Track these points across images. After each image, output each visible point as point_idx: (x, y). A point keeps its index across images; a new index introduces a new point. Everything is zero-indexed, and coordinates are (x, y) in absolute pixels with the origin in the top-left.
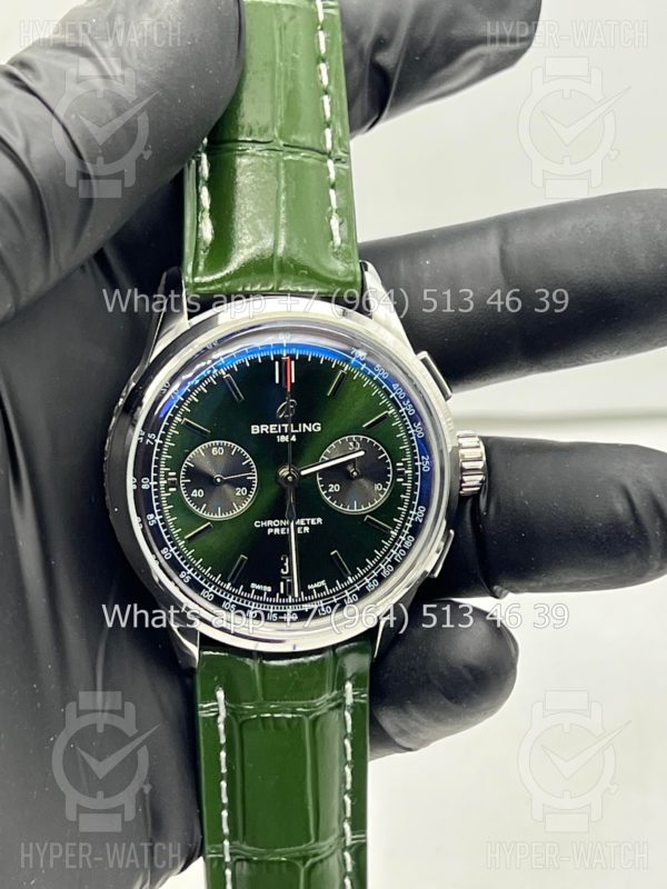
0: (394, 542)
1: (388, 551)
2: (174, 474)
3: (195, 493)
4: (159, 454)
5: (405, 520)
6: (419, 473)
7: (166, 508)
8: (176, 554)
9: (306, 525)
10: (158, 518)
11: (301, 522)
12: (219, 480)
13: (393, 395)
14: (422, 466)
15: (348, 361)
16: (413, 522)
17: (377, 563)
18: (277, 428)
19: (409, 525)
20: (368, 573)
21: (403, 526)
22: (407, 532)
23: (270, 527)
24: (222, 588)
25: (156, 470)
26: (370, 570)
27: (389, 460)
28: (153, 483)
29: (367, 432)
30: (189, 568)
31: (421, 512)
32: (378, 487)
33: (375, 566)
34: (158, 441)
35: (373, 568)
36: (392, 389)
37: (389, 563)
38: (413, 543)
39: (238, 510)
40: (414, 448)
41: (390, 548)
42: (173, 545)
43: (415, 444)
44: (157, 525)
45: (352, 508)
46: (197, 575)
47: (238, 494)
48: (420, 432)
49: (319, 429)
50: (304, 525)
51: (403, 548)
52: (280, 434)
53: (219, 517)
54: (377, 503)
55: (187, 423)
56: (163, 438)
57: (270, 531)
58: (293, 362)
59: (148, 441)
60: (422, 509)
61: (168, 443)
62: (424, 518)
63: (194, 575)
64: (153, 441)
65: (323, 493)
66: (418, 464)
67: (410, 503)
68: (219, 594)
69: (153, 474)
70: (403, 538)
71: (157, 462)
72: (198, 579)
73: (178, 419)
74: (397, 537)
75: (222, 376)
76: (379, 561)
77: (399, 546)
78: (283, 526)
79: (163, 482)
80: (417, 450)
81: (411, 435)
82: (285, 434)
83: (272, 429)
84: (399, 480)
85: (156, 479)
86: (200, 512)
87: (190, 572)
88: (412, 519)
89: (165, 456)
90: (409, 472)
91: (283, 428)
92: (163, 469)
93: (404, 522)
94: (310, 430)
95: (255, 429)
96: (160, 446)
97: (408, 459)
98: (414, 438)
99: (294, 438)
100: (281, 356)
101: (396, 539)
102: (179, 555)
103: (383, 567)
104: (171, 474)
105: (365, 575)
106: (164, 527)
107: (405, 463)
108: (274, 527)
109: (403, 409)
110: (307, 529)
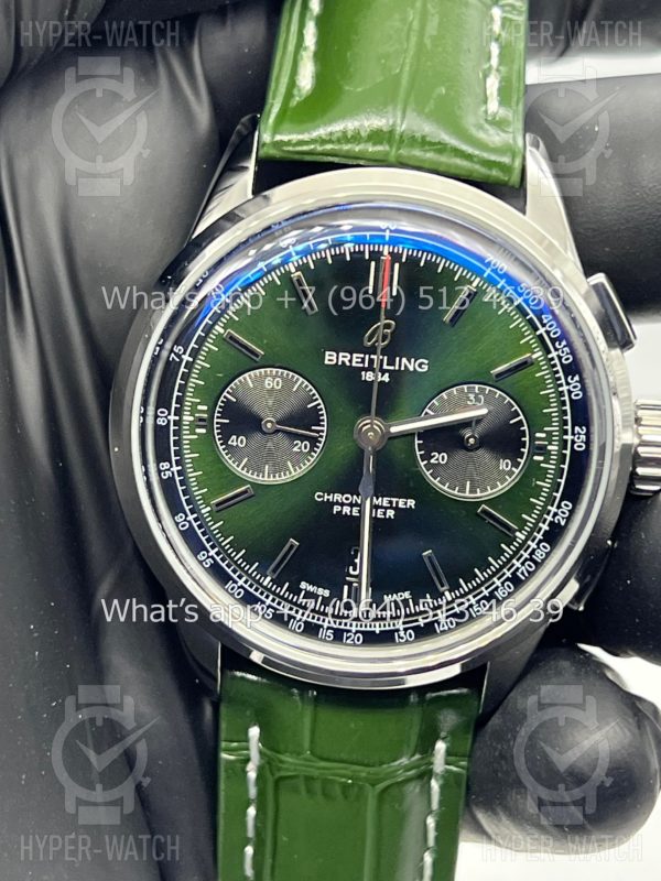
0: (518, 549)
1: (509, 560)
2: (205, 408)
3: (233, 441)
4: (186, 377)
5: (541, 519)
6: (568, 452)
7: (188, 456)
8: (195, 525)
9: (391, 508)
10: (175, 469)
11: (385, 502)
12: (269, 425)
13: (542, 331)
14: (573, 442)
15: (479, 273)
16: (551, 524)
17: (491, 577)
18: (363, 361)
19: (545, 527)
20: (475, 589)
21: (536, 528)
22: (540, 536)
23: (337, 503)
24: (258, 582)
25: (180, 400)
26: (479, 586)
27: (525, 428)
28: (172, 418)
29: (498, 381)
30: (213, 547)
31: (565, 509)
32: (505, 465)
33: (487, 580)
34: (186, 358)
35: (483, 583)
36: (541, 320)
37: (508, 579)
38: (548, 554)
39: (294, 473)
40: (565, 413)
41: (512, 557)
42: (192, 512)
43: (568, 408)
44: (172, 479)
45: (462, 490)
46: (223, 560)
47: (296, 449)
48: (576, 391)
49: (426, 368)
50: (388, 506)
51: (532, 560)
52: (366, 370)
53: (266, 478)
54: (502, 488)
55: (232, 338)
56: (195, 353)
57: (336, 509)
58: (397, 266)
59: (173, 355)
60: (567, 506)
61: (201, 363)
62: (568, 519)
63: (218, 559)
64: (179, 356)
65: (422, 464)
66: (569, 437)
67: (550, 494)
68: (252, 590)
69: (174, 405)
70: (533, 545)
71: (183, 389)
72: (224, 565)
73: (219, 329)
74: (525, 541)
75: (290, 273)
76: (494, 574)
77: (526, 555)
78: (356, 505)
79: (187, 418)
80: (569, 417)
81: (561, 394)
82: (373, 370)
83: (356, 360)
84: (536, 458)
85: (178, 412)
86: (239, 469)
87: (212, 553)
88: (549, 518)
89: (194, 381)
90: (553, 448)
91: (371, 361)
92: (189, 399)
93: (538, 521)
94: (411, 369)
95: (330, 358)
96: (189, 365)
97: (554, 428)
98: (566, 398)
99: (386, 378)
100: (381, 253)
101: (523, 545)
102: (200, 527)
103: (498, 583)
104: (200, 407)
105: (470, 591)
106: (182, 483)
107: (549, 434)
108: (342, 505)
109: (554, 354)
110: (391, 513)
